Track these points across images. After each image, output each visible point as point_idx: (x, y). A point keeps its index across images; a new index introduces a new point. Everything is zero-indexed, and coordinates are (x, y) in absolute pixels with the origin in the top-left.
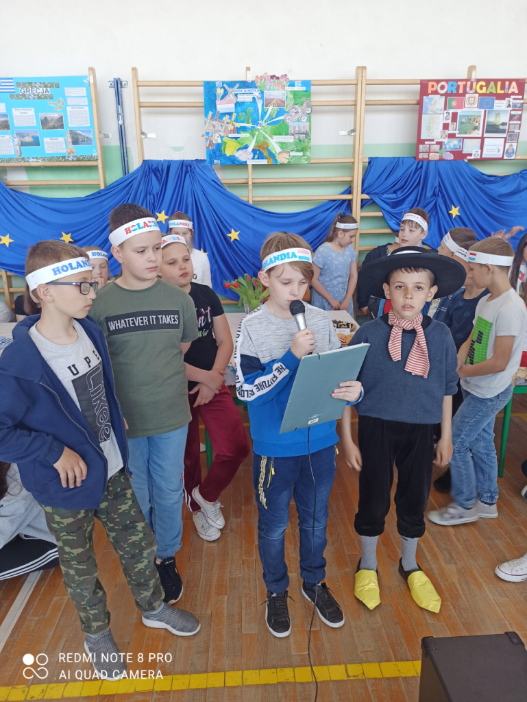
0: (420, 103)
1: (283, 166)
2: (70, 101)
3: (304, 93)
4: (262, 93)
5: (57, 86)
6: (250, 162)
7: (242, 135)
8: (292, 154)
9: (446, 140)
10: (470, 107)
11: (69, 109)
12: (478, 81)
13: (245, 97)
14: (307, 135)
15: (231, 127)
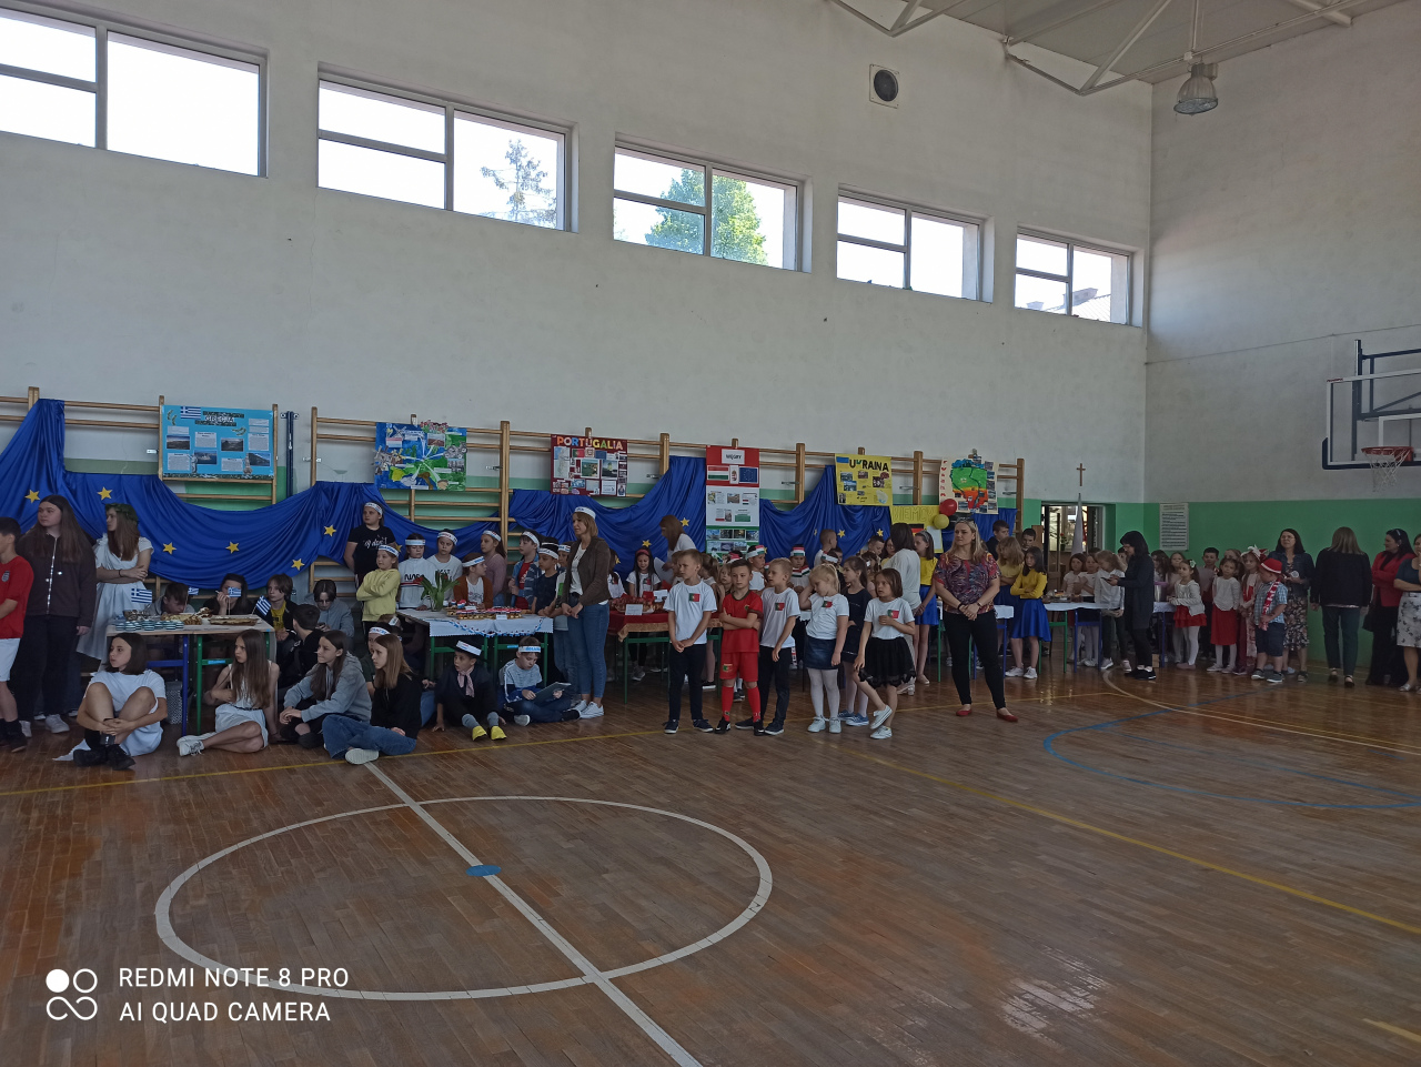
0: (551, 451)
1: (441, 492)
2: (251, 429)
3: (460, 438)
4: (426, 435)
5: (242, 416)
6: (413, 487)
7: (408, 466)
8: (450, 483)
9: (573, 480)
10: (589, 458)
11: (250, 435)
12: (594, 439)
13: (411, 436)
14: (463, 469)
15: (398, 459)
